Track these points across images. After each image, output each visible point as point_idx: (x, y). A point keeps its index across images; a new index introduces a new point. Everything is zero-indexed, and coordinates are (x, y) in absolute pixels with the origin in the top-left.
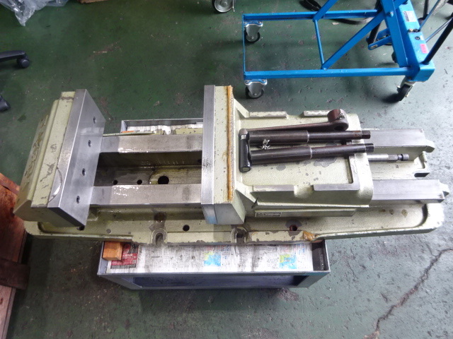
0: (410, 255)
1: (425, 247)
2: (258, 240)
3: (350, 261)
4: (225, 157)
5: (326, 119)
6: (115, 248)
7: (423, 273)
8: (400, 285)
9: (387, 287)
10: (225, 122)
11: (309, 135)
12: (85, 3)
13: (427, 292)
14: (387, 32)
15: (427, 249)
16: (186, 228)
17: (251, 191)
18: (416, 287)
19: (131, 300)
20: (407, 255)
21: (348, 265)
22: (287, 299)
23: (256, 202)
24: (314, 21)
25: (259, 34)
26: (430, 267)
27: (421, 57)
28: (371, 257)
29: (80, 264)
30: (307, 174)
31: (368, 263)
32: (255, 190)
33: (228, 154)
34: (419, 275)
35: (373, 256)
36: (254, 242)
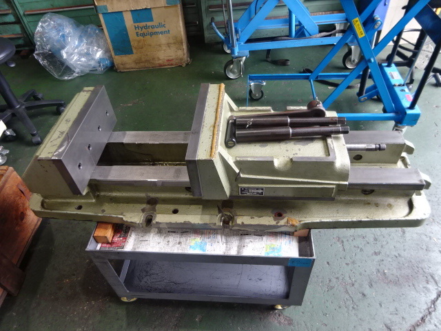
0: (414, 285)
1: (429, 277)
2: (243, 223)
3: (348, 287)
4: (212, 129)
5: (305, 108)
6: (106, 229)
7: (429, 304)
8: (405, 316)
9: (390, 317)
10: (215, 106)
11: (289, 120)
12: (120, 72)
13: (436, 325)
14: (375, 87)
15: (432, 280)
16: (175, 212)
17: (234, 160)
18: (423, 319)
19: (117, 313)
20: (411, 284)
21: (347, 292)
22: (280, 323)
23: (239, 173)
24: (310, 81)
25: (262, 92)
26: (437, 299)
27: (406, 103)
28: (371, 286)
29: (74, 275)
30: (287, 151)
31: (367, 291)
32: (238, 159)
33: (214, 127)
34: (425, 307)
35: (373, 284)
36: (239, 225)
